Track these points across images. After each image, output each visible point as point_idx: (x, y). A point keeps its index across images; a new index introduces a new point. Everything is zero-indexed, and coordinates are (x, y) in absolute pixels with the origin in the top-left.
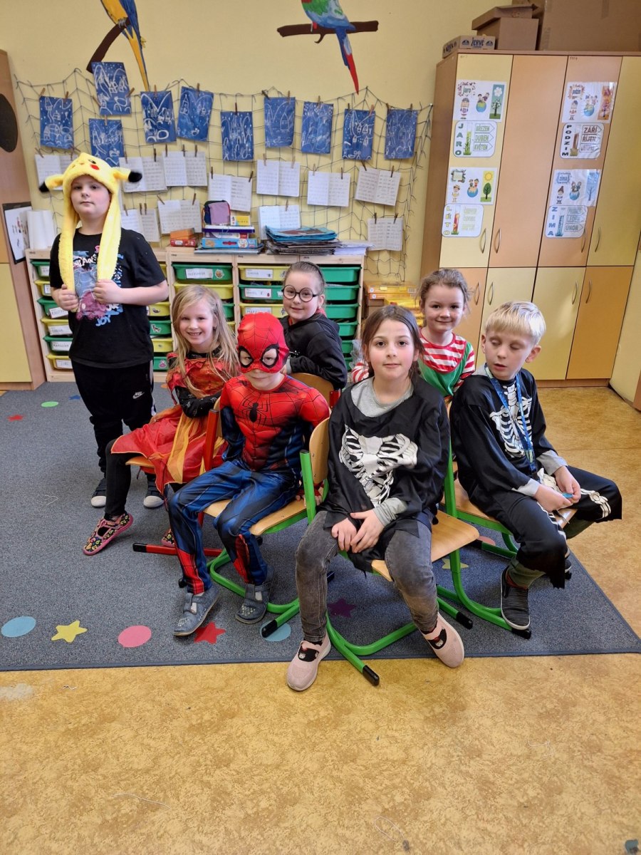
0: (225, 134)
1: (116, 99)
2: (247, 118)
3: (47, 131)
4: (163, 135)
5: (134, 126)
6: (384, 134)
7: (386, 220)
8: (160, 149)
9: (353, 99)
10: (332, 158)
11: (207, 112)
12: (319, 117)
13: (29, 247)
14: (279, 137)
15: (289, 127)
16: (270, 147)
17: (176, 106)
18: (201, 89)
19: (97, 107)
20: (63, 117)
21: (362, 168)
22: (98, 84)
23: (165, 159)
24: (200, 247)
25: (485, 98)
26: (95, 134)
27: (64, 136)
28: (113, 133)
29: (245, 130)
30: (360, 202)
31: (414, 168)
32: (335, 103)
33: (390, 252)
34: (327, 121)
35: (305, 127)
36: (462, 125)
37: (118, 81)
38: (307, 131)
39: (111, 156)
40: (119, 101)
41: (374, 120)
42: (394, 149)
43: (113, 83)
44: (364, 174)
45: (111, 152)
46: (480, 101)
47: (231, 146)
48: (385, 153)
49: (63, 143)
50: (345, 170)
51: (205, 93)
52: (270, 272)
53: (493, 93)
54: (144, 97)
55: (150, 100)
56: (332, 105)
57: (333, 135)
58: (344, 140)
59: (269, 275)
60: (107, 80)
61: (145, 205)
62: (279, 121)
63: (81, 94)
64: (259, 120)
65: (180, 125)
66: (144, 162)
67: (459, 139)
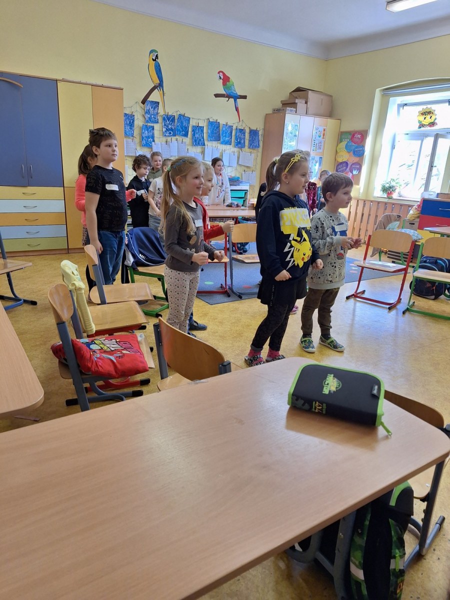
0: (194, 135)
2: (202, 129)
4: (170, 133)
6: (248, 139)
7: (249, 172)
8: (169, 139)
9: (238, 124)
10: (231, 146)
11: (188, 125)
12: (227, 130)
14: (214, 137)
15: (218, 133)
16: (210, 141)
17: (176, 121)
18: (186, 115)
19: (144, 119)
20: (130, 122)
21: (241, 151)
22: (146, 110)
23: (170, 143)
26: (143, 131)
28: (150, 131)
29: (201, 134)
31: (257, 153)
32: (232, 125)
34: (230, 132)
38: (223, 136)
39: (149, 141)
40: (154, 117)
41: (245, 133)
42: (252, 144)
43: (153, 110)
47: (196, 140)
48: (249, 146)
50: (235, 151)
54: (164, 116)
55: (166, 118)
57: (232, 138)
58: (235, 140)
60: (150, 108)
62: (214, 131)
64: (206, 130)
65: (177, 130)
66: (162, 145)
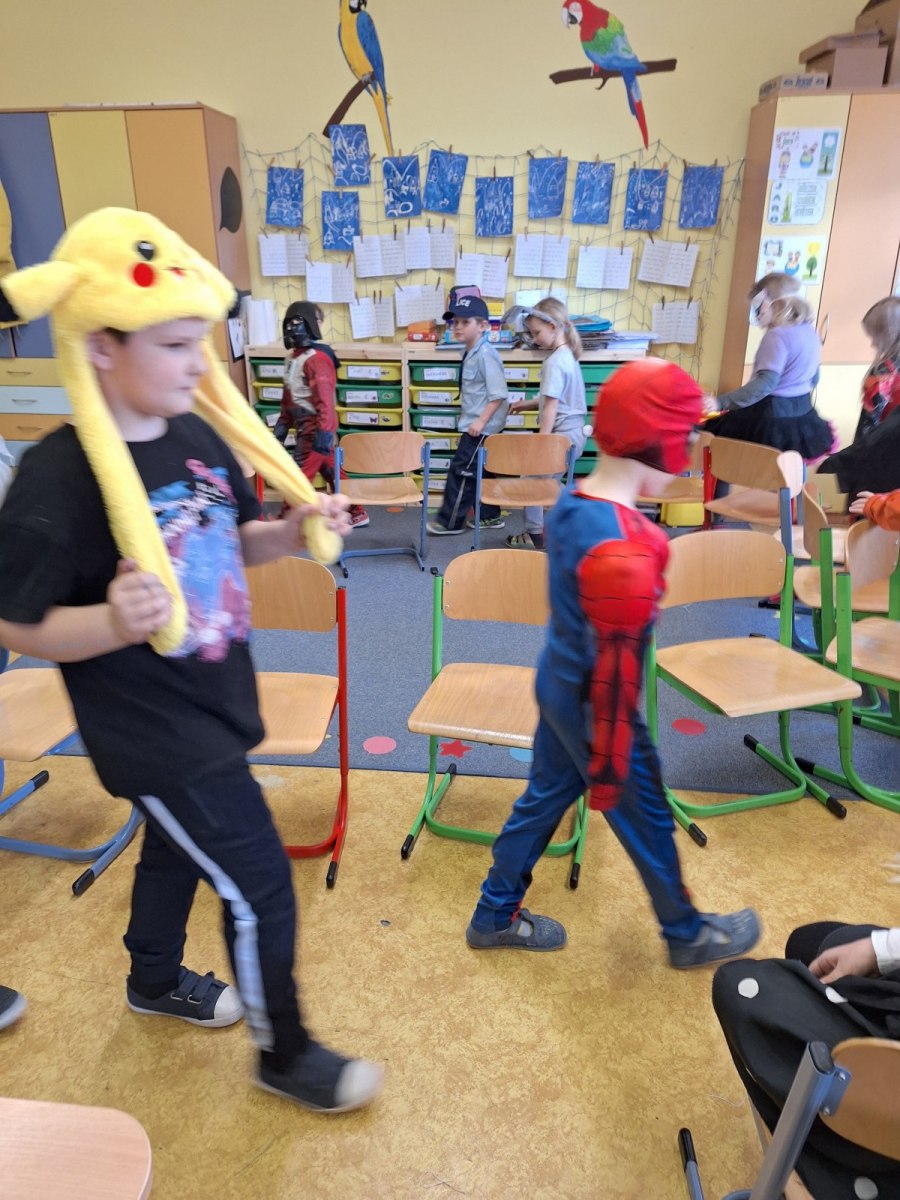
0: (480, 205)
1: (354, 166)
2: (507, 184)
3: (274, 207)
4: (406, 208)
5: (372, 198)
6: (679, 197)
7: (677, 304)
8: (402, 224)
9: (641, 157)
10: (610, 229)
11: (460, 179)
12: (596, 180)
13: (248, 343)
14: (546, 206)
15: (559, 193)
16: (534, 217)
17: (423, 173)
18: (454, 151)
19: (331, 177)
20: (293, 190)
21: (648, 240)
22: (335, 151)
23: (406, 237)
24: (443, 341)
25: (813, 150)
26: (328, 208)
27: (292, 212)
28: (348, 207)
29: (504, 199)
30: (643, 283)
31: (717, 240)
32: (617, 162)
33: (682, 346)
34: (606, 184)
35: (579, 192)
36: (780, 185)
37: (357, 145)
38: (581, 198)
39: (344, 234)
40: (357, 169)
41: (666, 180)
42: (692, 215)
43: (352, 148)
44: (650, 247)
45: (345, 230)
46: (805, 154)
47: (486, 220)
48: (680, 220)
49: (291, 220)
50: (627, 243)
51: (458, 156)
52: (526, 371)
53: (823, 144)
54: (387, 163)
55: (393, 166)
56: (614, 165)
57: (613, 201)
58: (627, 206)
59: (524, 376)
60: (345, 145)
61: (380, 292)
62: (546, 187)
63: (313, 161)
64: (521, 187)
65: (428, 196)
66: (382, 241)
67: (776, 202)
